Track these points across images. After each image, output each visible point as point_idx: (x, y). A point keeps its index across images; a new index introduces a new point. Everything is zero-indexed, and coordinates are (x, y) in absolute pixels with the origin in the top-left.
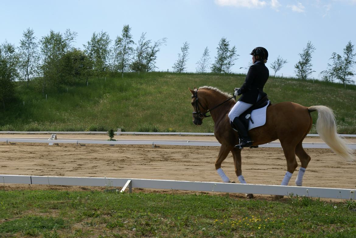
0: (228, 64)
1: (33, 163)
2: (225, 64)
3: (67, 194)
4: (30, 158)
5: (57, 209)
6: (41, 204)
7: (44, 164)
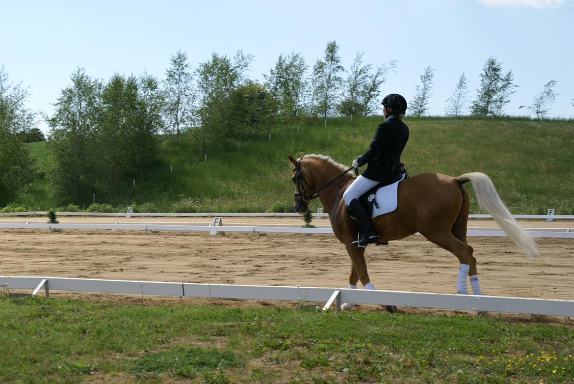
0: (499, 101)
1: (185, 263)
2: (495, 101)
3: (239, 312)
4: (181, 254)
5: (224, 335)
6: (199, 328)
7: (203, 264)
